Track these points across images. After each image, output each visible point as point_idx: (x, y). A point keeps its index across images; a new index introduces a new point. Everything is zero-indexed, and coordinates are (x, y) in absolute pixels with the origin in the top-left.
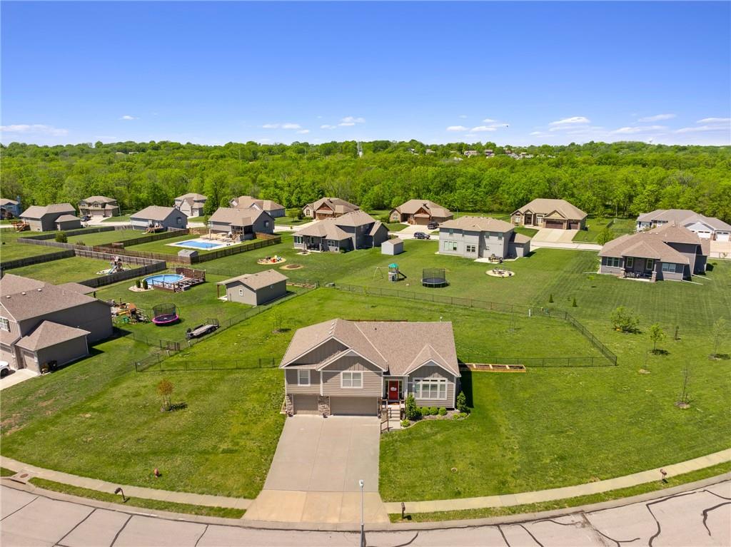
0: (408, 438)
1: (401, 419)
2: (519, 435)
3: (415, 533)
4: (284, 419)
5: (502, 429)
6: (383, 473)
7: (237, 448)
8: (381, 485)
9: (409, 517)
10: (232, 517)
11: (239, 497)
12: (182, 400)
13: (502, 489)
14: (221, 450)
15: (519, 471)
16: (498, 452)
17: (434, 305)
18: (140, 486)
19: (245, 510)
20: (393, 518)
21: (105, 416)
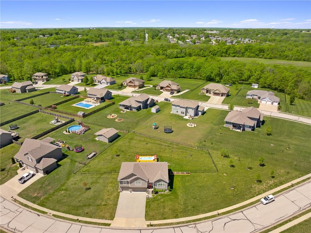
0: (154, 200)
1: (152, 194)
2: (184, 199)
3: (153, 230)
4: (119, 193)
5: (180, 197)
6: (146, 212)
7: (107, 204)
8: (145, 215)
9: (152, 225)
10: (107, 226)
11: (109, 220)
12: (89, 186)
13: (177, 217)
14: (102, 204)
15: (182, 211)
16: (177, 205)
17: (167, 143)
18: (82, 217)
19: (111, 224)
20: (148, 226)
21: (68, 192)
